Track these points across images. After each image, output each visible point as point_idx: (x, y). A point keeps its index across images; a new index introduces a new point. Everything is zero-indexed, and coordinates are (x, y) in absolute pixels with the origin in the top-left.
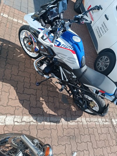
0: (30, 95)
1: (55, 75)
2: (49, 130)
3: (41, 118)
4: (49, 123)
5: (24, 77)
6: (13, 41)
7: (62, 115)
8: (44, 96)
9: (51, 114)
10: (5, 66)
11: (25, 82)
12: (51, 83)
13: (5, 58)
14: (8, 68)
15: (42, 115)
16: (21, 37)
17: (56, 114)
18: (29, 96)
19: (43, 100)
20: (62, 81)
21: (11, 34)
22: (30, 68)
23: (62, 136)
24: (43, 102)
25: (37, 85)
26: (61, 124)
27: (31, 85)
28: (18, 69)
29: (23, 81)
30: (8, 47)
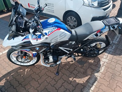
0: (62, 85)
1: (61, 56)
2: (99, 90)
3: (86, 90)
4: (94, 86)
5: (45, 80)
6: (10, 69)
7: (92, 72)
8: (70, 76)
9: (87, 80)
10: (25, 89)
11: (50, 82)
12: (63, 64)
13: (19, 84)
14: (29, 88)
15: (84, 87)
16: (13, 60)
17: (89, 76)
18: (63, 87)
19: (72, 78)
20: (69, 54)
21: (4, 67)
22: (41, 71)
23: (109, 84)
24: (74, 80)
25: (58, 75)
26: (98, 78)
27: (54, 79)
28: (35, 80)
29: (48, 84)
30: (12, 76)
